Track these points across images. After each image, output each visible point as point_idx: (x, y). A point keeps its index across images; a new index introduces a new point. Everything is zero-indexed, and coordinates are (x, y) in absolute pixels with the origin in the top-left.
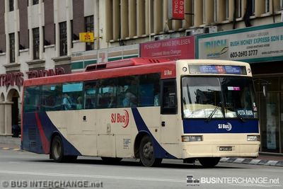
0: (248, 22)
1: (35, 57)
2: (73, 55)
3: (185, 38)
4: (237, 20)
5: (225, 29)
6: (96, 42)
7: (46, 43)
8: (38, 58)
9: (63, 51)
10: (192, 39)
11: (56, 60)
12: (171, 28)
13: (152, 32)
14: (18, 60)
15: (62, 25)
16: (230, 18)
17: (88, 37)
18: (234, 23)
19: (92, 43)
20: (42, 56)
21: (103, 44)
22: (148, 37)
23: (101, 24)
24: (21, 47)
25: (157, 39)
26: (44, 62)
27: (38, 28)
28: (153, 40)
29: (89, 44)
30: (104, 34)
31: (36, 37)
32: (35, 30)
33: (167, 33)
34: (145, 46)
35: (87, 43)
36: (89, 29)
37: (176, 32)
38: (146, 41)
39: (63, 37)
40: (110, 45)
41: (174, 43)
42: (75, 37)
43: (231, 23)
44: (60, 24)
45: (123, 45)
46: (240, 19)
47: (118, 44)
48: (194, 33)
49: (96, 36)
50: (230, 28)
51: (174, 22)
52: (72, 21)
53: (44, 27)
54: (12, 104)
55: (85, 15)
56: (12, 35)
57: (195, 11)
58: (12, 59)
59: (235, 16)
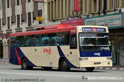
0: (105, 13)
1: (18, 26)
2: (34, 26)
3: (79, 19)
4: (100, 12)
5: (95, 15)
7: (23, 21)
8: (20, 27)
9: (30, 24)
10: (82, 20)
11: (27, 28)
12: (73, 15)
13: (66, 17)
14: (11, 28)
15: (29, 14)
16: (97, 11)
17: (40, 19)
18: (99, 13)
19: (42, 21)
20: (21, 26)
21: (46, 22)
22: (64, 18)
23: (45, 13)
24: (12, 23)
25: (68, 19)
26: (22, 29)
27: (19, 15)
28: (66, 20)
29: (40, 21)
30: (46, 17)
31: (18, 18)
32: (18, 16)
33: (72, 17)
34: (63, 23)
35: (39, 21)
36: (40, 15)
37: (75, 17)
38: (63, 20)
39: (30, 18)
40: (49, 22)
41: (75, 21)
42: (34, 19)
43: (98, 13)
44: (28, 13)
45: (54, 22)
46: (101, 12)
47: (52, 21)
48: (83, 17)
49: (43, 18)
50: (97, 15)
51: (75, 12)
52: (33, 12)
53: (22, 14)
54: (9, 46)
55: (39, 10)
56: (8, 18)
57: (84, 8)
58: (9, 28)
59: (99, 10)
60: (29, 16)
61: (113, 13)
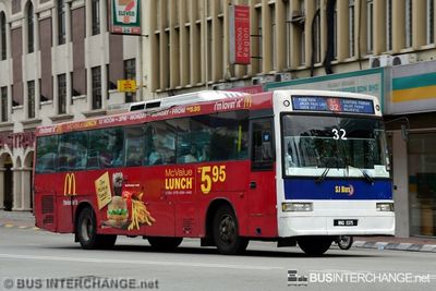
0: (329, 69)
1: (61, 110)
2: (110, 108)
3: (252, 88)
4: (316, 65)
5: (302, 76)
6: (138, 93)
7: (75, 93)
8: (65, 112)
9: (96, 102)
11: (87, 115)
12: (233, 76)
13: (210, 80)
14: (40, 114)
15: (96, 70)
16: (307, 63)
17: (128, 85)
18: (312, 70)
19: (134, 94)
20: (69, 109)
21: (148, 94)
22: (204, 85)
23: (145, 70)
24: (43, 99)
25: (215, 88)
26: (72, 117)
27: (64, 74)
28: (211, 89)
29: (129, 94)
30: (149, 82)
31: (62, 85)
32: (61, 77)
33: (229, 81)
35: (127, 93)
36: (129, 75)
37: (239, 80)
39: (96, 85)
40: (156, 97)
43: (308, 69)
44: (93, 69)
46: (320, 64)
47: (166, 94)
48: (262, 80)
49: (138, 84)
50: (307, 75)
51: (237, 67)
52: (107, 65)
53: (72, 73)
54: (31, 172)
55: (125, 58)
56: (31, 83)
57: (264, 54)
58: (31, 114)
59: (313, 60)
60: (94, 78)
61: (355, 68)
